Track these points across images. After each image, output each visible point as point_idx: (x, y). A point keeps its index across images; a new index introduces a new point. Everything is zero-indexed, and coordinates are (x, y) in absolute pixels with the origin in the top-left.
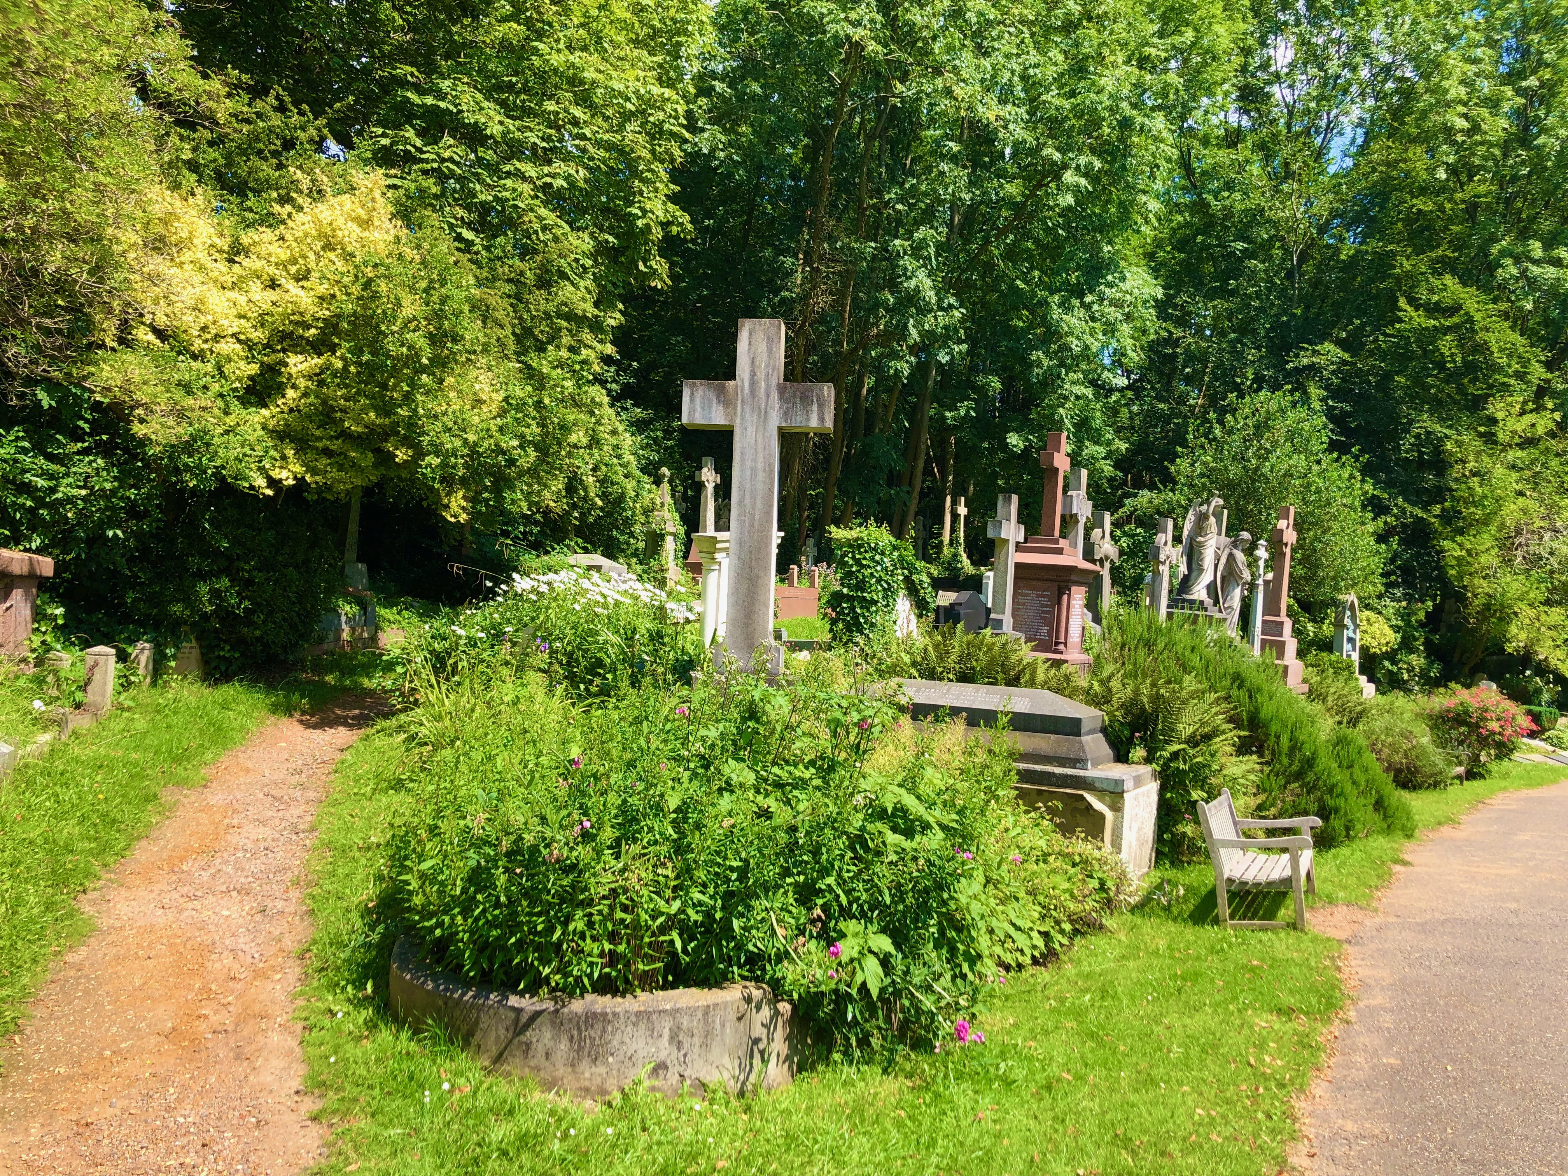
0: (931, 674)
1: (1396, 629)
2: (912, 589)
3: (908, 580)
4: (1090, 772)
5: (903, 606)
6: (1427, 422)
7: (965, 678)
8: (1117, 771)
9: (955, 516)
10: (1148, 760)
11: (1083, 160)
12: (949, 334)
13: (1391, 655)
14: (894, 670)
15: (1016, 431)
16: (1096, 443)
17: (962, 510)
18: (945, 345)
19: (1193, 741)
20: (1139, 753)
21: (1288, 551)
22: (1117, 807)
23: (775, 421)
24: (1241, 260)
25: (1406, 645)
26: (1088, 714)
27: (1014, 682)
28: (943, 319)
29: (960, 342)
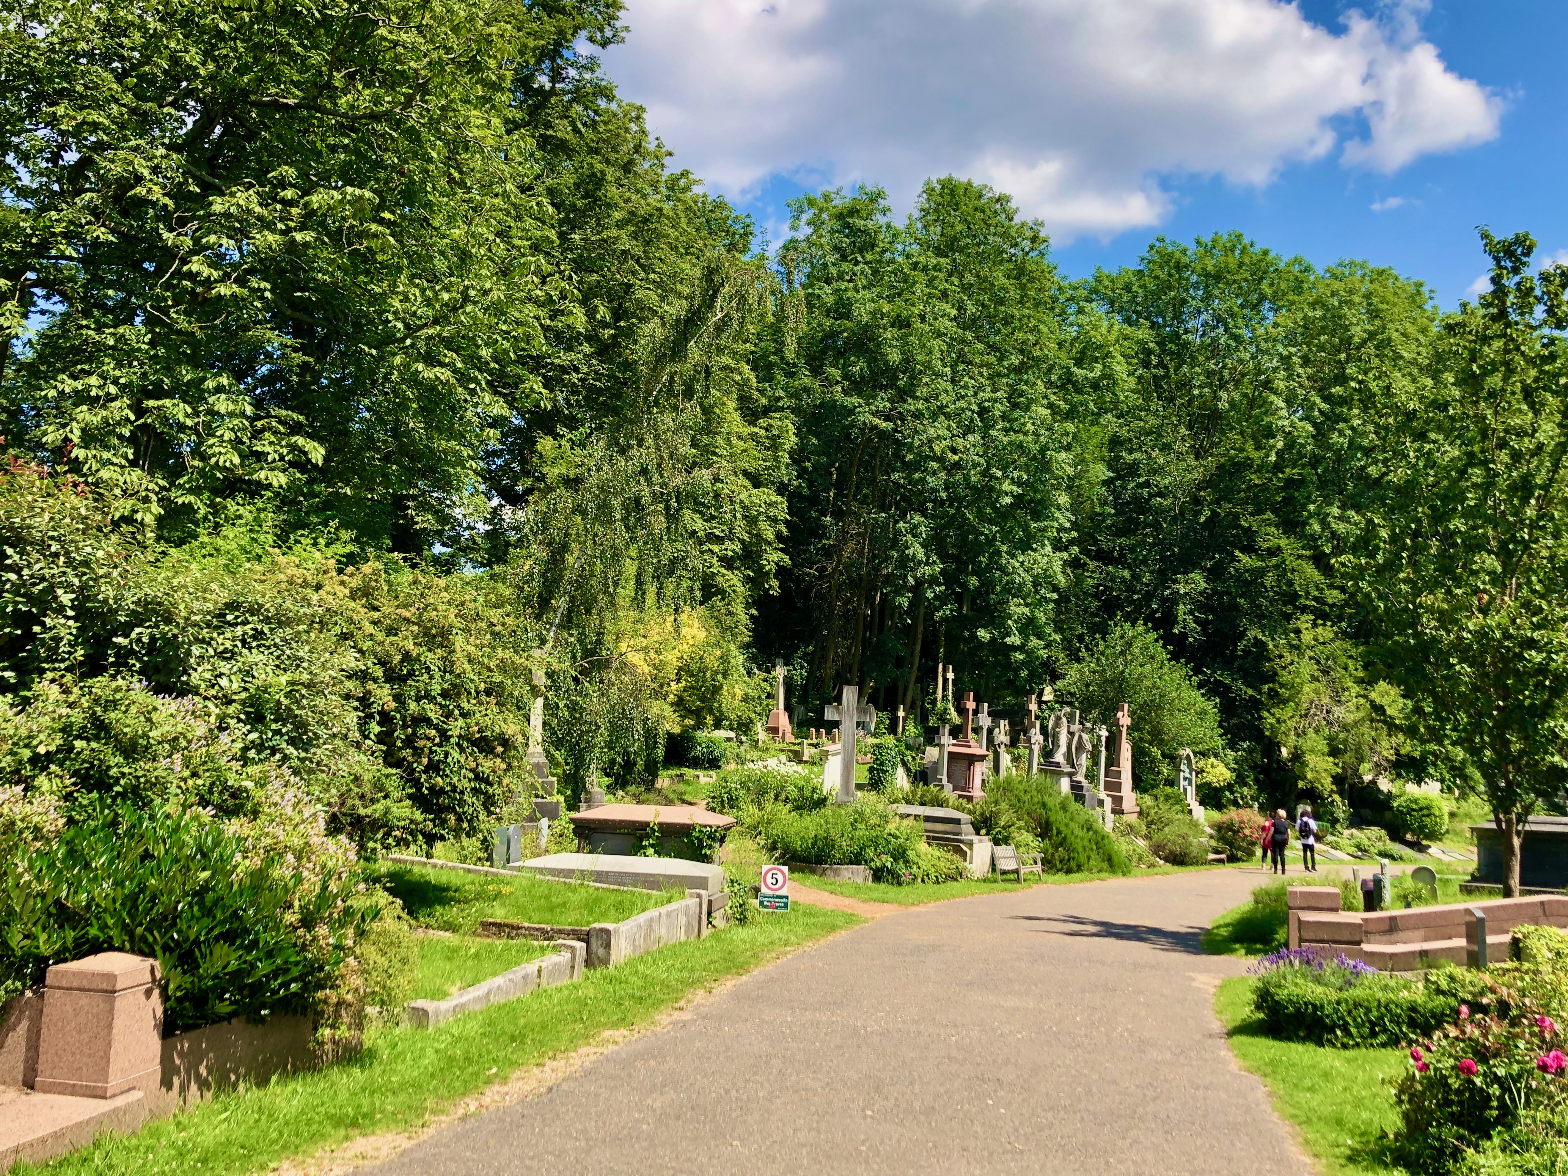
0: (908, 802)
1: (1233, 770)
2: (904, 764)
3: (902, 761)
4: (963, 837)
5: (900, 771)
6: (1254, 633)
7: (922, 804)
8: (975, 838)
9: (945, 680)
10: (987, 834)
11: (1016, 474)
12: (933, 581)
13: (1230, 787)
14: (896, 801)
15: (985, 628)
16: (1039, 638)
17: (950, 676)
18: (930, 586)
19: (1004, 828)
20: (983, 832)
21: (1124, 730)
22: (971, 849)
23: (855, 720)
24: (1147, 501)
25: (1241, 780)
26: (964, 817)
27: (941, 806)
28: (928, 570)
29: (939, 585)
